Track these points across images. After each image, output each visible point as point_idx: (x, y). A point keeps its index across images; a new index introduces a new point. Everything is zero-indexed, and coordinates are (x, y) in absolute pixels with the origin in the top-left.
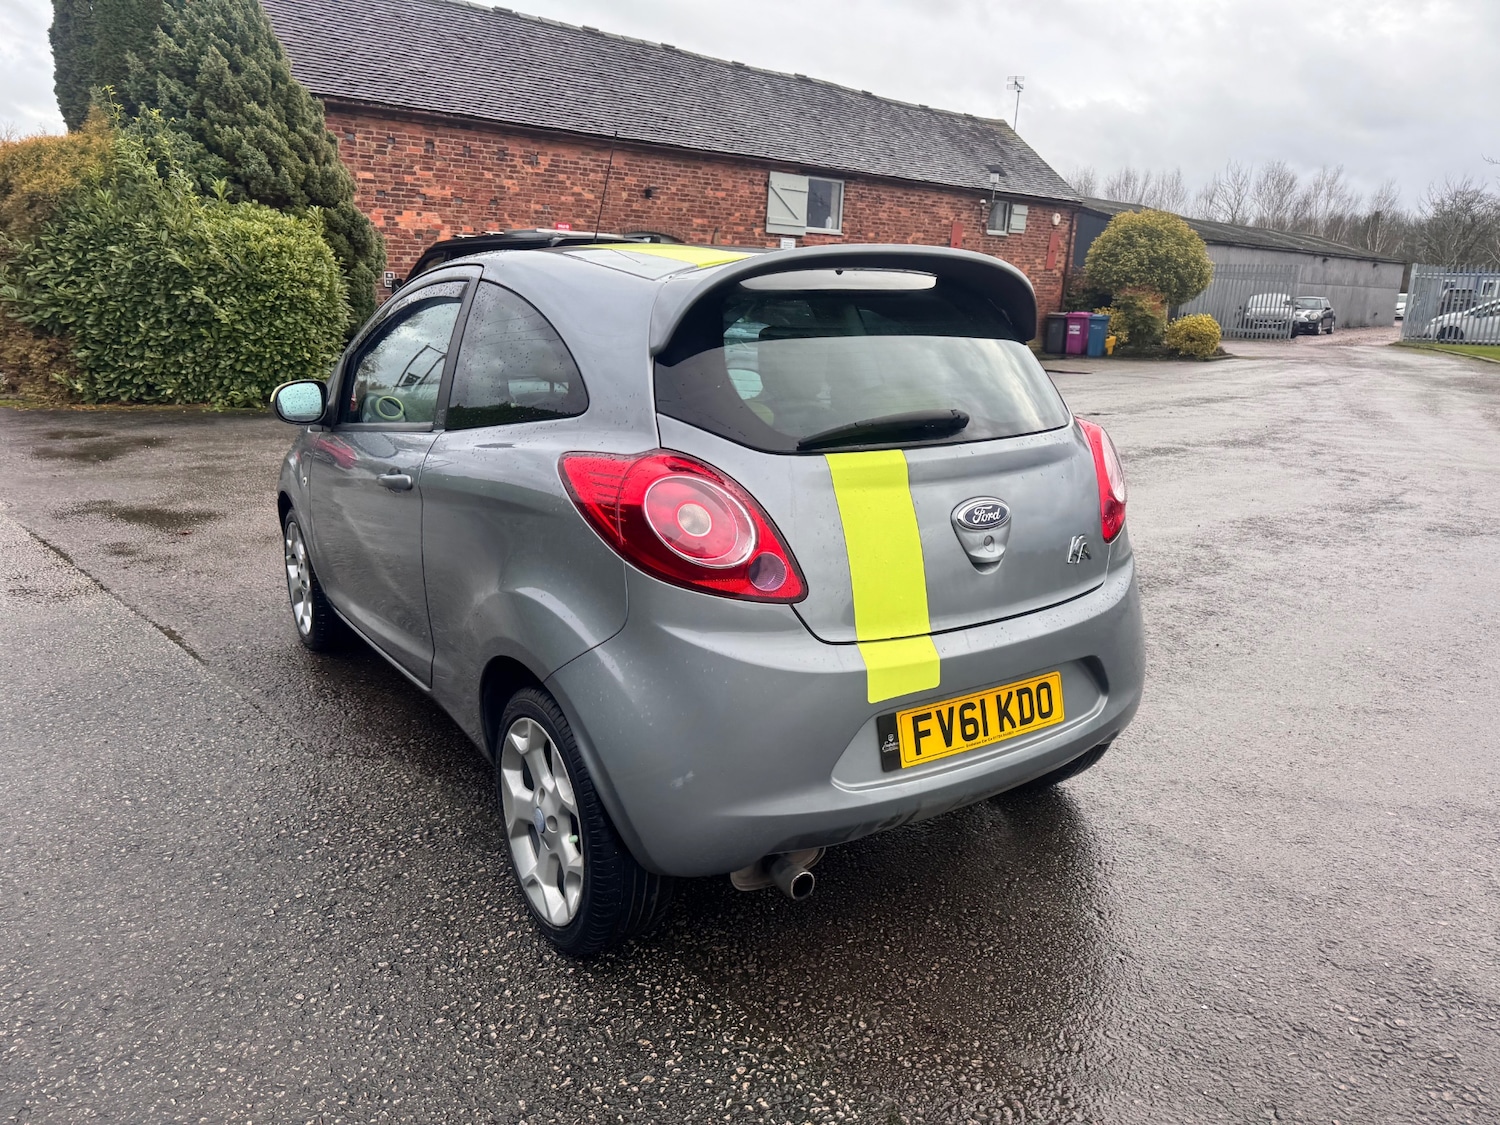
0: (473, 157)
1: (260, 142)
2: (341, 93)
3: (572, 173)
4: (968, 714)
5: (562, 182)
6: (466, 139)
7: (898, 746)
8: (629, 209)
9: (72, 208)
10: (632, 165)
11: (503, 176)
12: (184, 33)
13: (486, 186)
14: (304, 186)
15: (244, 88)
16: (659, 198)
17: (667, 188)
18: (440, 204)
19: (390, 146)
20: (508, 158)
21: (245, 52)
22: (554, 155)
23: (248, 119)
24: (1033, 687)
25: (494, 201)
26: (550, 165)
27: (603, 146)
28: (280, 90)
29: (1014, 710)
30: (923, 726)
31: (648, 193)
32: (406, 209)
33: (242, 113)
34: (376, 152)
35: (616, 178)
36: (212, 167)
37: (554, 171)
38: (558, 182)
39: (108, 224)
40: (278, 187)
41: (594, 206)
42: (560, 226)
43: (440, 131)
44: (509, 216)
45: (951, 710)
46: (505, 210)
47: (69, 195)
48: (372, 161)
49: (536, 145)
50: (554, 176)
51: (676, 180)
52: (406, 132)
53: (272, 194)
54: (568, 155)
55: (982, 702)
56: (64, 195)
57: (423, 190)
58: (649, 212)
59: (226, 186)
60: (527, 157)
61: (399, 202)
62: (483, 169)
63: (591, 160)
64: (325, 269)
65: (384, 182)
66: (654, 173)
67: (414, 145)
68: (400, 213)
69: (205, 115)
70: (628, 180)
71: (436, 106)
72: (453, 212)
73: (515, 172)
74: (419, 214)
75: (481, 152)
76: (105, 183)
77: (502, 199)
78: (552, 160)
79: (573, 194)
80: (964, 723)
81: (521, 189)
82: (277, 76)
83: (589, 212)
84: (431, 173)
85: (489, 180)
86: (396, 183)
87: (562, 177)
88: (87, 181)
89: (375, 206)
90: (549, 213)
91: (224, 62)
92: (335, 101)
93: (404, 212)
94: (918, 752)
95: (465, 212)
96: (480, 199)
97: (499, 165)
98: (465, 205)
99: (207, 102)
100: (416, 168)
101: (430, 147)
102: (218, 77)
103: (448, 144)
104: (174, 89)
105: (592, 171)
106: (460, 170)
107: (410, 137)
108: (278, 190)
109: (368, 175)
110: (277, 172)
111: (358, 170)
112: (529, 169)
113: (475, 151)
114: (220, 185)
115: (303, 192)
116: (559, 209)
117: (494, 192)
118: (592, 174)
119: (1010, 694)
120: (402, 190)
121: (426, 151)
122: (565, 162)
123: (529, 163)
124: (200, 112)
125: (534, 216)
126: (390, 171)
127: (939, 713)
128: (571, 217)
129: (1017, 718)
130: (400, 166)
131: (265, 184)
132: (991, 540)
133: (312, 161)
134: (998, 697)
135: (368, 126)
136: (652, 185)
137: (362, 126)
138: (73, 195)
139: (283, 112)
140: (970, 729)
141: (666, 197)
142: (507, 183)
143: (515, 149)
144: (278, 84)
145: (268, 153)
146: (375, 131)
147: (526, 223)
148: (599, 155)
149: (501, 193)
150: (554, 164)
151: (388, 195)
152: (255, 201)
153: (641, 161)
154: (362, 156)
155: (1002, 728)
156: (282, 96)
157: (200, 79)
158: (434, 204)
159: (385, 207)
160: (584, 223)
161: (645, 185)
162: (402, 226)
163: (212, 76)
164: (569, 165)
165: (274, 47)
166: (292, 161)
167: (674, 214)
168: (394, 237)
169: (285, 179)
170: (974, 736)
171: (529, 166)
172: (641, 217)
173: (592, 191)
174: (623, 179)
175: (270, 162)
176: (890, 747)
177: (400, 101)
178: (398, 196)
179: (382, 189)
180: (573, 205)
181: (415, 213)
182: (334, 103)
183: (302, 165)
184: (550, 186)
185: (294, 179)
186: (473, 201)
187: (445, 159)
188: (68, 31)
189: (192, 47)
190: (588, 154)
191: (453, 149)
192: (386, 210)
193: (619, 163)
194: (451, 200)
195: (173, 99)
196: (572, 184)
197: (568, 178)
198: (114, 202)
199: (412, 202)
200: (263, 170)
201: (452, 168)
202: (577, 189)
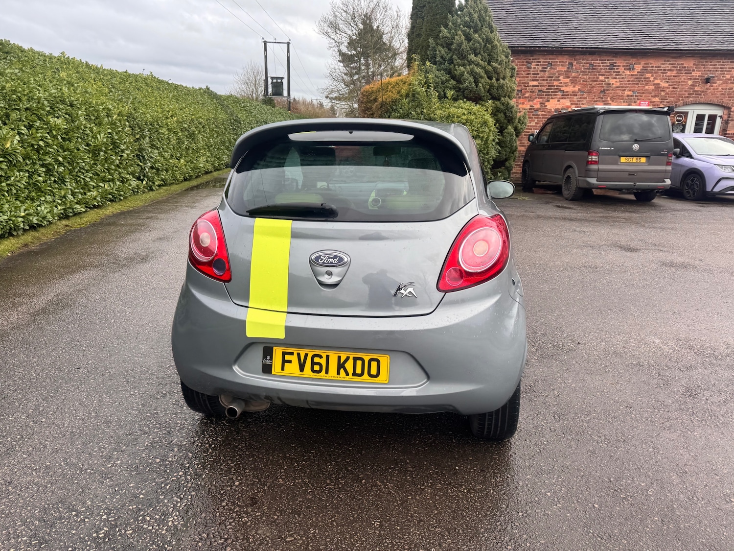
0: (594, 69)
1: (472, 73)
2: (528, 44)
3: (655, 73)
4: (317, 360)
5: (648, 78)
6: (592, 60)
7: (272, 363)
8: (692, 90)
9: (394, 107)
10: (699, 65)
11: (610, 78)
12: (452, 27)
13: (599, 84)
14: (489, 91)
15: (470, 48)
16: (716, 83)
17: (723, 77)
18: (571, 95)
19: (549, 68)
20: (616, 68)
21: (476, 31)
22: (645, 64)
23: (469, 62)
24: (367, 359)
25: (603, 91)
26: (642, 70)
27: (679, 55)
28: (488, 47)
29: (349, 366)
30: (287, 357)
31: (707, 81)
32: (552, 98)
33: (468, 61)
34: (541, 71)
35: (685, 73)
36: (449, 85)
37: (643, 72)
38: (645, 78)
39: (405, 113)
40: (477, 93)
41: (667, 90)
42: (642, 103)
43: (577, 57)
44: (611, 99)
45: (306, 355)
46: (609, 96)
47: (395, 102)
48: (538, 76)
49: (634, 60)
50: (642, 75)
51: (731, 71)
52: (559, 59)
53: (474, 96)
54: (654, 63)
55: (328, 357)
56: (393, 102)
57: (562, 89)
58: (706, 92)
59: (454, 93)
60: (627, 66)
61: (549, 95)
62: (599, 75)
63: (670, 64)
64: (487, 130)
65: (543, 86)
66: (714, 68)
67: (562, 65)
68: (548, 101)
69: (452, 63)
70: (693, 74)
71: (577, 45)
72: (578, 98)
73: (618, 75)
74: (559, 101)
75: (599, 66)
76: (407, 96)
77: (607, 90)
78: (643, 67)
79: (654, 84)
80: (313, 363)
81: (621, 84)
82: (488, 41)
83: (663, 94)
84: (569, 79)
85: (602, 81)
86: (549, 86)
87: (648, 75)
88: (401, 96)
89: (536, 98)
90: (636, 96)
91: (463, 37)
92: (524, 48)
93: (551, 100)
94: (283, 369)
95: (585, 98)
96: (595, 91)
97: (609, 72)
98: (586, 95)
99: (455, 57)
100: (561, 78)
101: (570, 66)
102: (460, 45)
103: (579, 64)
104: (443, 52)
105: (669, 70)
106: (585, 77)
107: (560, 62)
108: (477, 94)
109: (535, 83)
110: (477, 86)
111: (530, 81)
112: (628, 72)
113: (596, 66)
114: (450, 93)
115: (488, 94)
116: (643, 93)
117: (603, 87)
118: (669, 72)
119: (348, 358)
120: (552, 89)
121: (568, 68)
122: (652, 67)
123: (628, 69)
124: (451, 61)
125: (626, 98)
126: (547, 80)
127: (299, 355)
128: (650, 97)
129: (351, 371)
130: (552, 77)
131: (471, 91)
132: (330, 274)
133: (494, 79)
134: (339, 358)
135: (539, 59)
136: (710, 75)
137: (535, 59)
138: (396, 101)
139: (487, 58)
140: (317, 368)
141: (721, 82)
142: (612, 81)
143: (620, 62)
144: (488, 44)
145: (474, 77)
146: (542, 61)
147: (621, 102)
148: (676, 61)
149: (607, 87)
150: (645, 70)
151: (544, 92)
152: (465, 100)
153: (707, 62)
154: (533, 74)
155: (338, 373)
156: (488, 50)
157: (453, 47)
158: (568, 95)
159: (541, 98)
160: (659, 100)
161: (706, 76)
162: (548, 107)
163: (458, 45)
164: (654, 68)
165: (490, 27)
166: (485, 80)
167: (725, 92)
168: (543, 113)
169: (480, 89)
170: (320, 371)
171: (628, 71)
172: (700, 95)
173: (667, 82)
174: (691, 73)
175: (474, 82)
176: (268, 362)
177: (557, 45)
178: (549, 92)
179: (541, 89)
180: (653, 90)
181: (557, 100)
182: (524, 50)
183: (489, 81)
184: (639, 81)
185: (484, 88)
186: (591, 92)
187: (578, 72)
188: (413, 33)
189: (453, 33)
190: (668, 61)
191: (583, 66)
192: (542, 100)
193: (689, 64)
194: (578, 92)
195: (442, 57)
196: (655, 79)
197: (652, 76)
198: (409, 104)
199: (556, 95)
200: (471, 85)
201: (581, 76)
202: (656, 82)
